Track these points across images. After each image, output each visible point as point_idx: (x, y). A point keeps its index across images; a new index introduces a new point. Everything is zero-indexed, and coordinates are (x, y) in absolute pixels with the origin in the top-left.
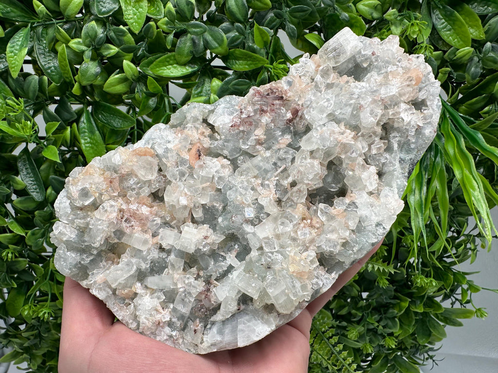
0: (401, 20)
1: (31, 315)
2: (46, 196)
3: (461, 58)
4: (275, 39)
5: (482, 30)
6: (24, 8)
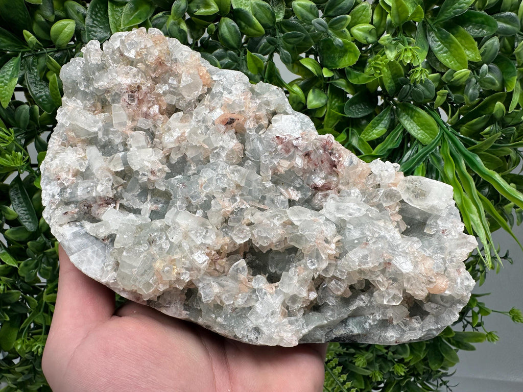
0: (396, 45)
2: (38, 226)
3: (459, 80)
4: (269, 64)
5: (478, 52)
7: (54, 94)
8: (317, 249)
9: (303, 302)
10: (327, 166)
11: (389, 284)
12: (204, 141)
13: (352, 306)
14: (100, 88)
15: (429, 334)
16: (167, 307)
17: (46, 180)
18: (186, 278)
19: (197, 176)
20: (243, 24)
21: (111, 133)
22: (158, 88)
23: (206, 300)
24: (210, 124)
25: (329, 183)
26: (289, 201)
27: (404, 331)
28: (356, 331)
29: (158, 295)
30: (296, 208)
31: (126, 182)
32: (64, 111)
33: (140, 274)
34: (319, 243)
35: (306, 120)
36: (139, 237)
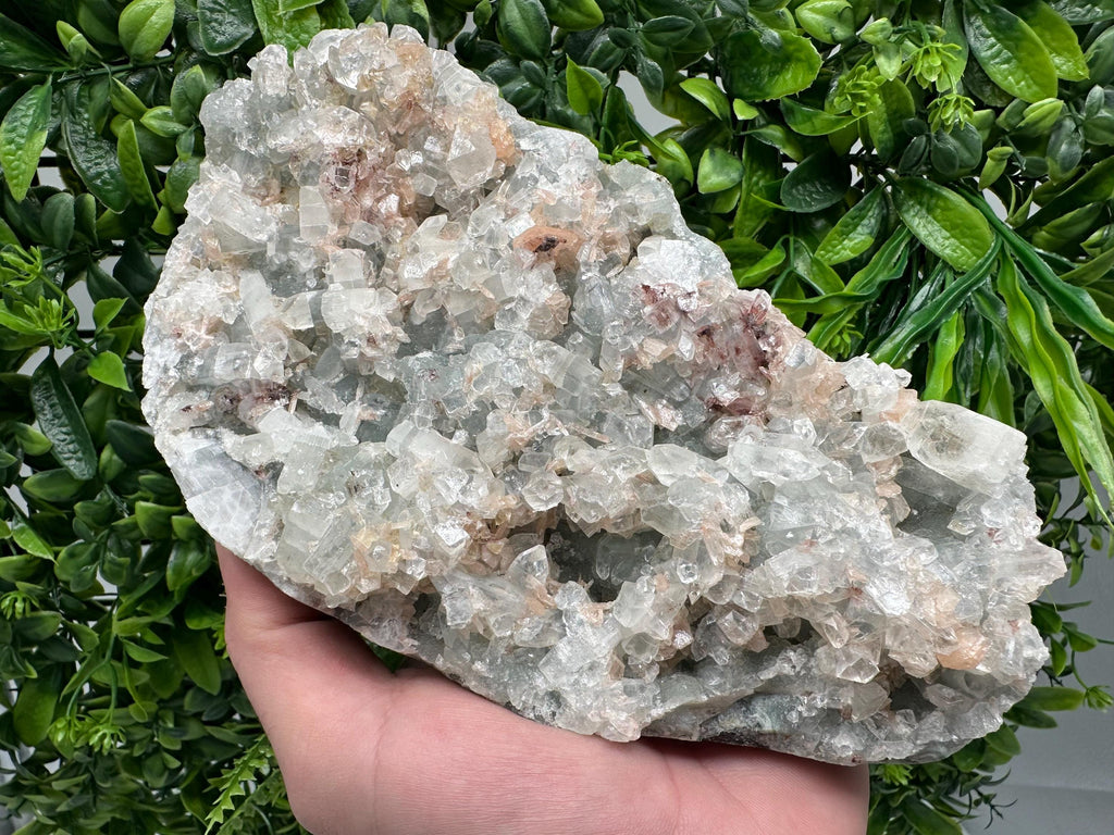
1: (73, 740)
6: (37, 40)
8: (702, 543)
9: (660, 650)
10: (746, 362)
11: (851, 634)
12: (486, 283)
13: (765, 672)
14: (279, 151)
15: (930, 752)
16: (374, 627)
17: (155, 336)
18: (418, 572)
19: (464, 358)
21: (293, 247)
22: (401, 158)
23: (456, 622)
24: (502, 245)
25: (747, 399)
26: (657, 428)
27: (875, 739)
28: (768, 725)
29: (357, 600)
30: (667, 449)
31: (314, 354)
32: (201, 192)
33: (322, 554)
34: (709, 531)
35: (713, 255)
36: (331, 475)
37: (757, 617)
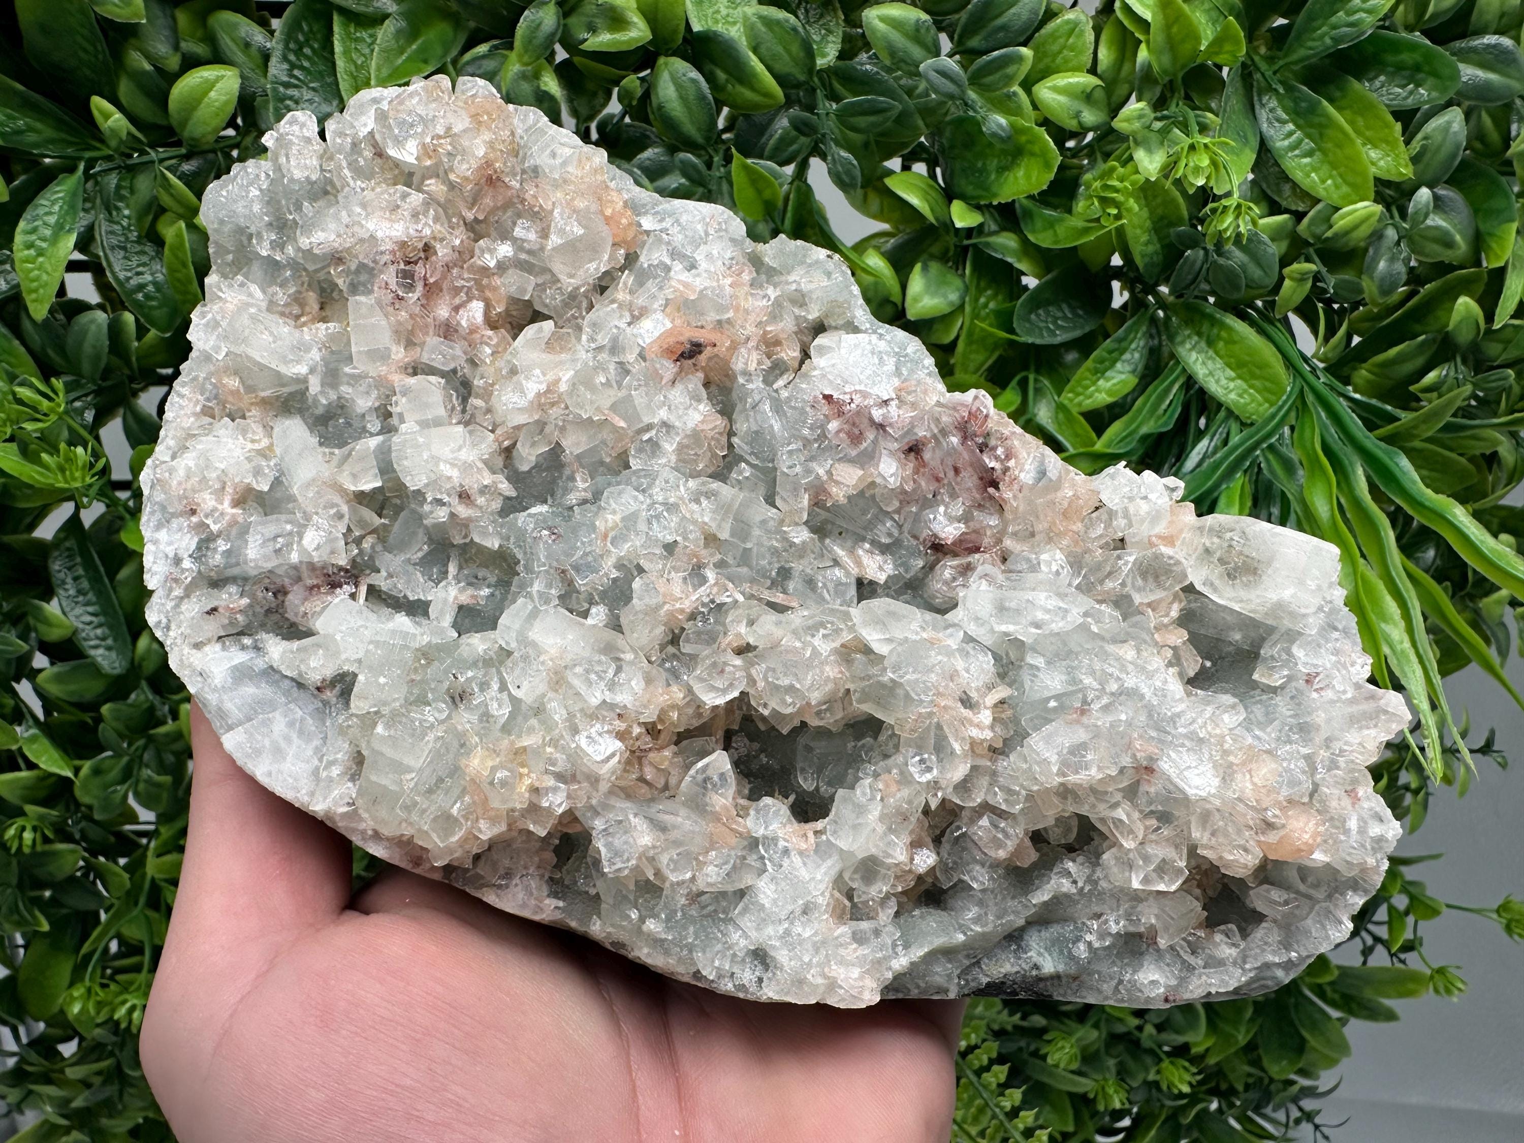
0: (1164, 133)
2: (133, 660)
3: (1347, 232)
4: (798, 190)
5: (1404, 153)
7: (179, 280)
8: (939, 727)
9: (896, 877)
10: (970, 485)
11: (1146, 828)
12: (614, 407)
13: (1039, 893)
14: (316, 251)
15: (1264, 979)
16: (500, 887)
17: (158, 515)
18: (557, 802)
19: (593, 508)
20: (721, 76)
21: (345, 379)
22: (483, 252)
23: (614, 868)
24: (631, 357)
25: (976, 532)
26: (860, 583)
27: (1190, 968)
28: (1049, 965)
29: (475, 850)
30: (879, 604)
31: (386, 521)
32: (210, 316)
33: (423, 789)
34: (945, 708)
35: (910, 350)
36: (422, 681)
37: (1021, 819)
